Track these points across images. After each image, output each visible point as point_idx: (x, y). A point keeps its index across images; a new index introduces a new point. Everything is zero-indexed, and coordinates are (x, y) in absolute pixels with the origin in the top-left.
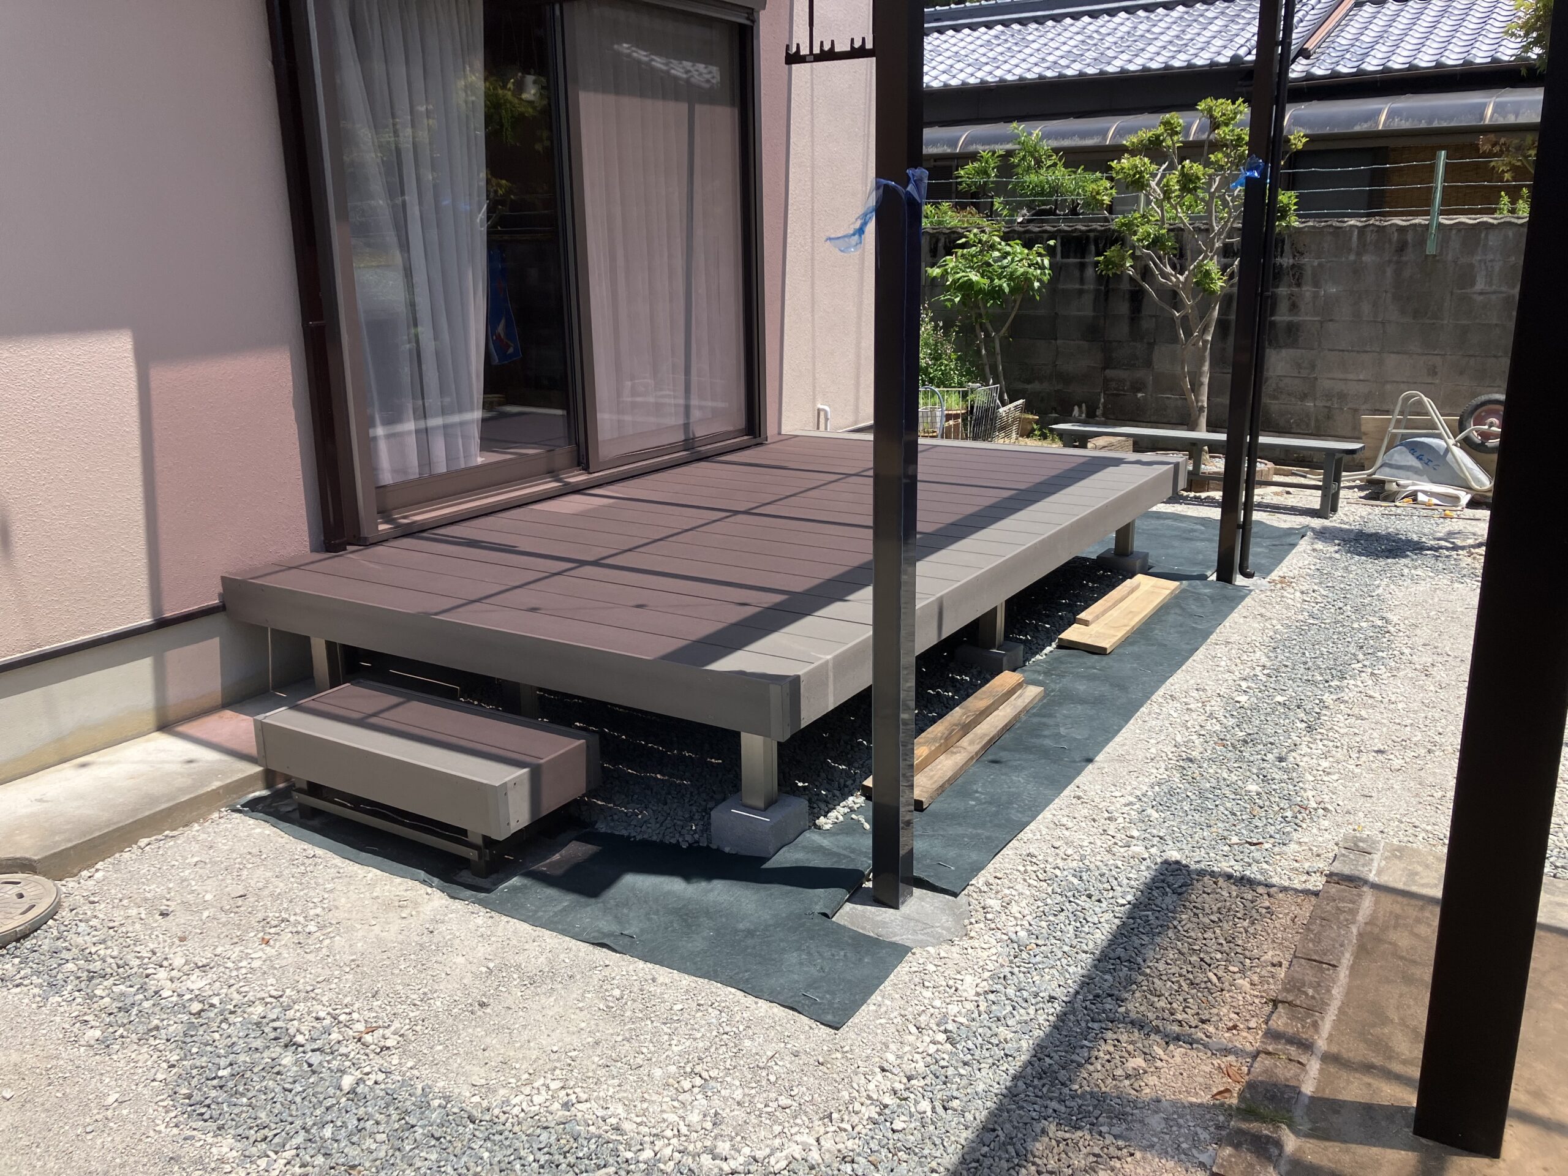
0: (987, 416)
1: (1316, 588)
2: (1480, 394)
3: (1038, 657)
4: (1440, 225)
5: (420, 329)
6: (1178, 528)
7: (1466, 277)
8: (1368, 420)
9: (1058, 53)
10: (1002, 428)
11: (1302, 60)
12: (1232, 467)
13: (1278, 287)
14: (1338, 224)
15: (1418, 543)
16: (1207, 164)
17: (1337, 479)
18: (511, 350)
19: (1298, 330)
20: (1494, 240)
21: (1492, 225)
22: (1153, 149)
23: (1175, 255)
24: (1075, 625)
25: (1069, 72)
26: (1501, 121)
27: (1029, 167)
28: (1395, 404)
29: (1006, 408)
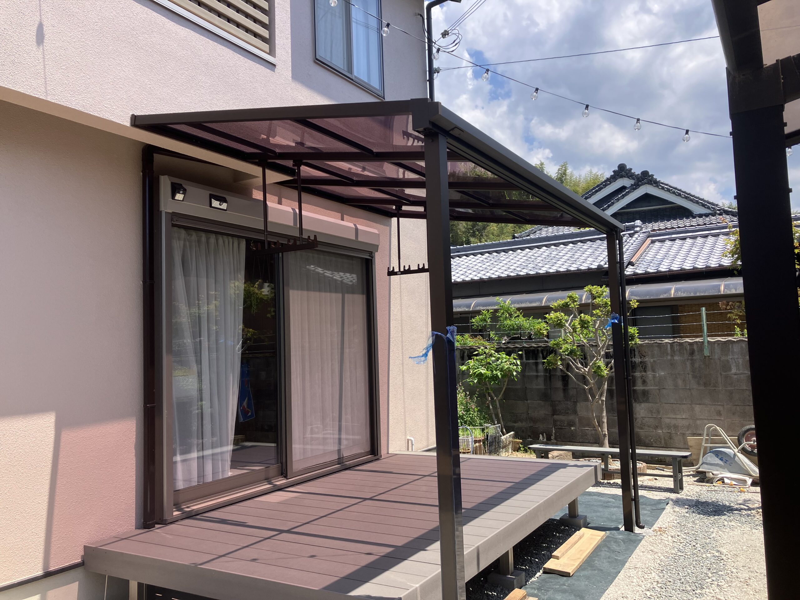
0: (495, 441)
1: (679, 534)
2: (746, 425)
3: (533, 579)
4: (708, 341)
5: (204, 402)
6: (600, 501)
7: (726, 367)
8: (691, 440)
9: (516, 265)
10: (504, 447)
11: (630, 266)
12: (625, 466)
13: (635, 372)
14: (660, 342)
15: (729, 507)
16: (592, 315)
17: (680, 471)
18: (250, 414)
19: (648, 394)
20: (736, 348)
21: (734, 341)
22: (565, 308)
23: (582, 359)
24: (551, 559)
25: (522, 273)
26: (729, 292)
27: (506, 318)
28: (703, 430)
29: (505, 436)
